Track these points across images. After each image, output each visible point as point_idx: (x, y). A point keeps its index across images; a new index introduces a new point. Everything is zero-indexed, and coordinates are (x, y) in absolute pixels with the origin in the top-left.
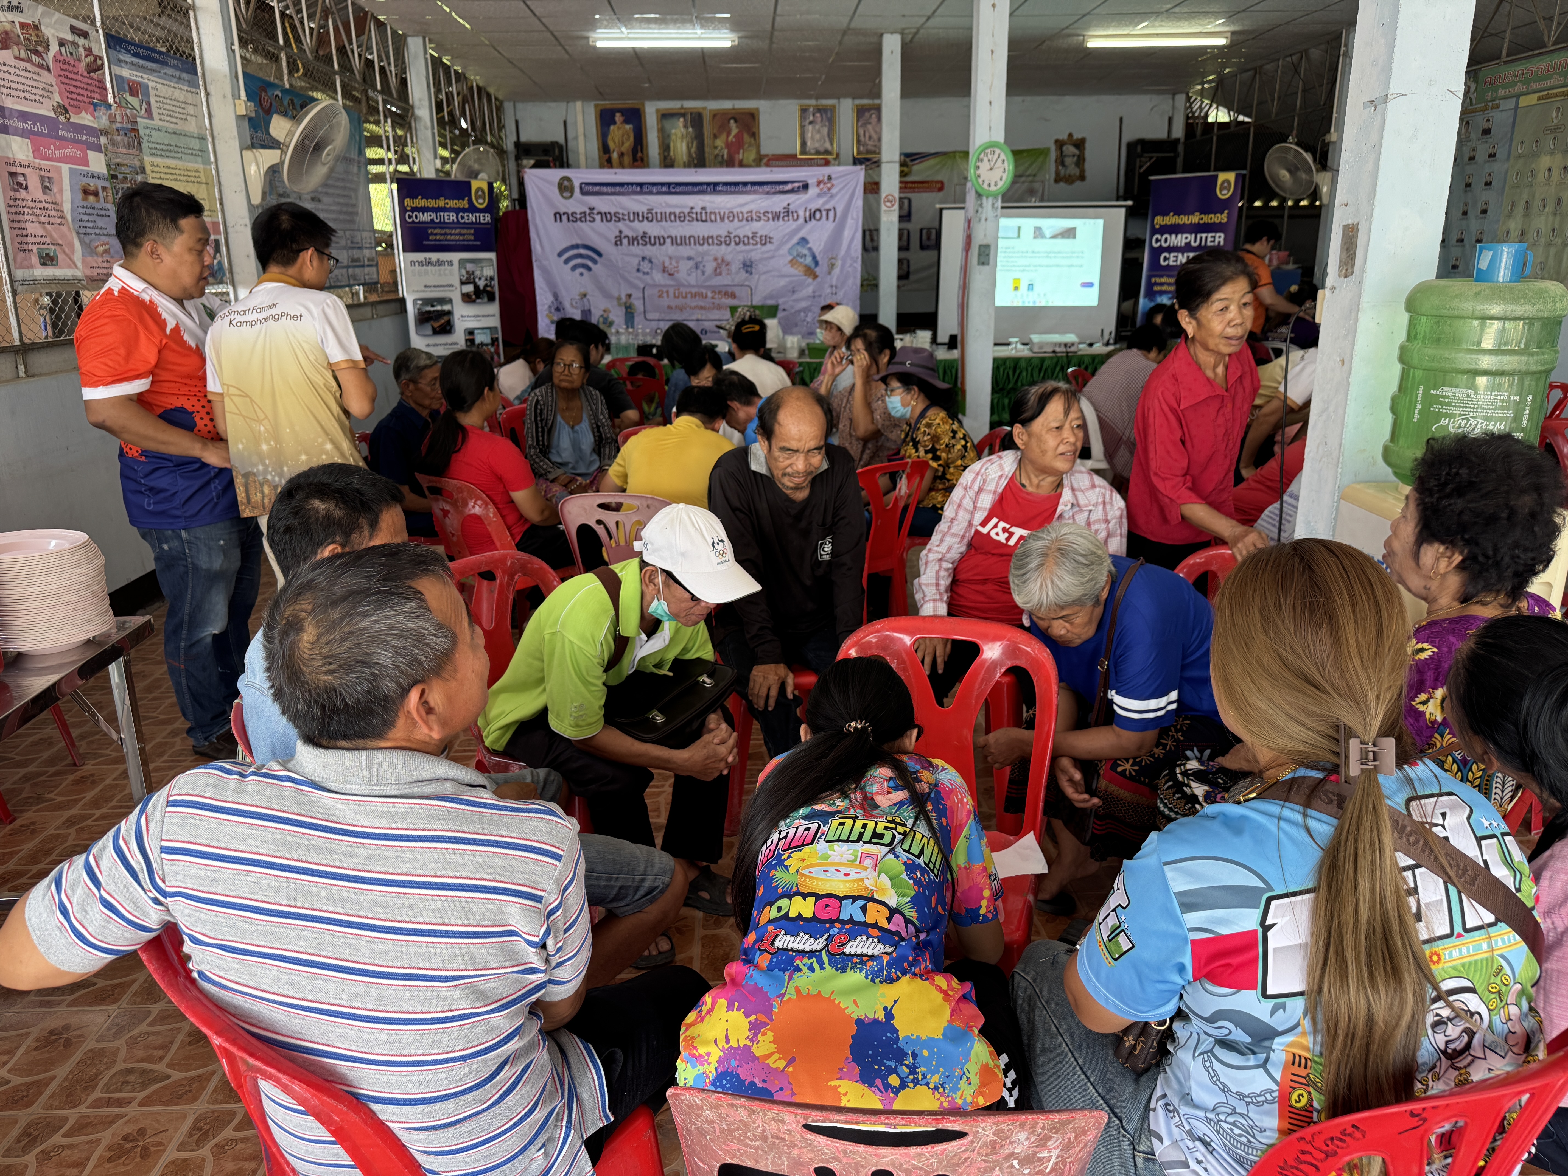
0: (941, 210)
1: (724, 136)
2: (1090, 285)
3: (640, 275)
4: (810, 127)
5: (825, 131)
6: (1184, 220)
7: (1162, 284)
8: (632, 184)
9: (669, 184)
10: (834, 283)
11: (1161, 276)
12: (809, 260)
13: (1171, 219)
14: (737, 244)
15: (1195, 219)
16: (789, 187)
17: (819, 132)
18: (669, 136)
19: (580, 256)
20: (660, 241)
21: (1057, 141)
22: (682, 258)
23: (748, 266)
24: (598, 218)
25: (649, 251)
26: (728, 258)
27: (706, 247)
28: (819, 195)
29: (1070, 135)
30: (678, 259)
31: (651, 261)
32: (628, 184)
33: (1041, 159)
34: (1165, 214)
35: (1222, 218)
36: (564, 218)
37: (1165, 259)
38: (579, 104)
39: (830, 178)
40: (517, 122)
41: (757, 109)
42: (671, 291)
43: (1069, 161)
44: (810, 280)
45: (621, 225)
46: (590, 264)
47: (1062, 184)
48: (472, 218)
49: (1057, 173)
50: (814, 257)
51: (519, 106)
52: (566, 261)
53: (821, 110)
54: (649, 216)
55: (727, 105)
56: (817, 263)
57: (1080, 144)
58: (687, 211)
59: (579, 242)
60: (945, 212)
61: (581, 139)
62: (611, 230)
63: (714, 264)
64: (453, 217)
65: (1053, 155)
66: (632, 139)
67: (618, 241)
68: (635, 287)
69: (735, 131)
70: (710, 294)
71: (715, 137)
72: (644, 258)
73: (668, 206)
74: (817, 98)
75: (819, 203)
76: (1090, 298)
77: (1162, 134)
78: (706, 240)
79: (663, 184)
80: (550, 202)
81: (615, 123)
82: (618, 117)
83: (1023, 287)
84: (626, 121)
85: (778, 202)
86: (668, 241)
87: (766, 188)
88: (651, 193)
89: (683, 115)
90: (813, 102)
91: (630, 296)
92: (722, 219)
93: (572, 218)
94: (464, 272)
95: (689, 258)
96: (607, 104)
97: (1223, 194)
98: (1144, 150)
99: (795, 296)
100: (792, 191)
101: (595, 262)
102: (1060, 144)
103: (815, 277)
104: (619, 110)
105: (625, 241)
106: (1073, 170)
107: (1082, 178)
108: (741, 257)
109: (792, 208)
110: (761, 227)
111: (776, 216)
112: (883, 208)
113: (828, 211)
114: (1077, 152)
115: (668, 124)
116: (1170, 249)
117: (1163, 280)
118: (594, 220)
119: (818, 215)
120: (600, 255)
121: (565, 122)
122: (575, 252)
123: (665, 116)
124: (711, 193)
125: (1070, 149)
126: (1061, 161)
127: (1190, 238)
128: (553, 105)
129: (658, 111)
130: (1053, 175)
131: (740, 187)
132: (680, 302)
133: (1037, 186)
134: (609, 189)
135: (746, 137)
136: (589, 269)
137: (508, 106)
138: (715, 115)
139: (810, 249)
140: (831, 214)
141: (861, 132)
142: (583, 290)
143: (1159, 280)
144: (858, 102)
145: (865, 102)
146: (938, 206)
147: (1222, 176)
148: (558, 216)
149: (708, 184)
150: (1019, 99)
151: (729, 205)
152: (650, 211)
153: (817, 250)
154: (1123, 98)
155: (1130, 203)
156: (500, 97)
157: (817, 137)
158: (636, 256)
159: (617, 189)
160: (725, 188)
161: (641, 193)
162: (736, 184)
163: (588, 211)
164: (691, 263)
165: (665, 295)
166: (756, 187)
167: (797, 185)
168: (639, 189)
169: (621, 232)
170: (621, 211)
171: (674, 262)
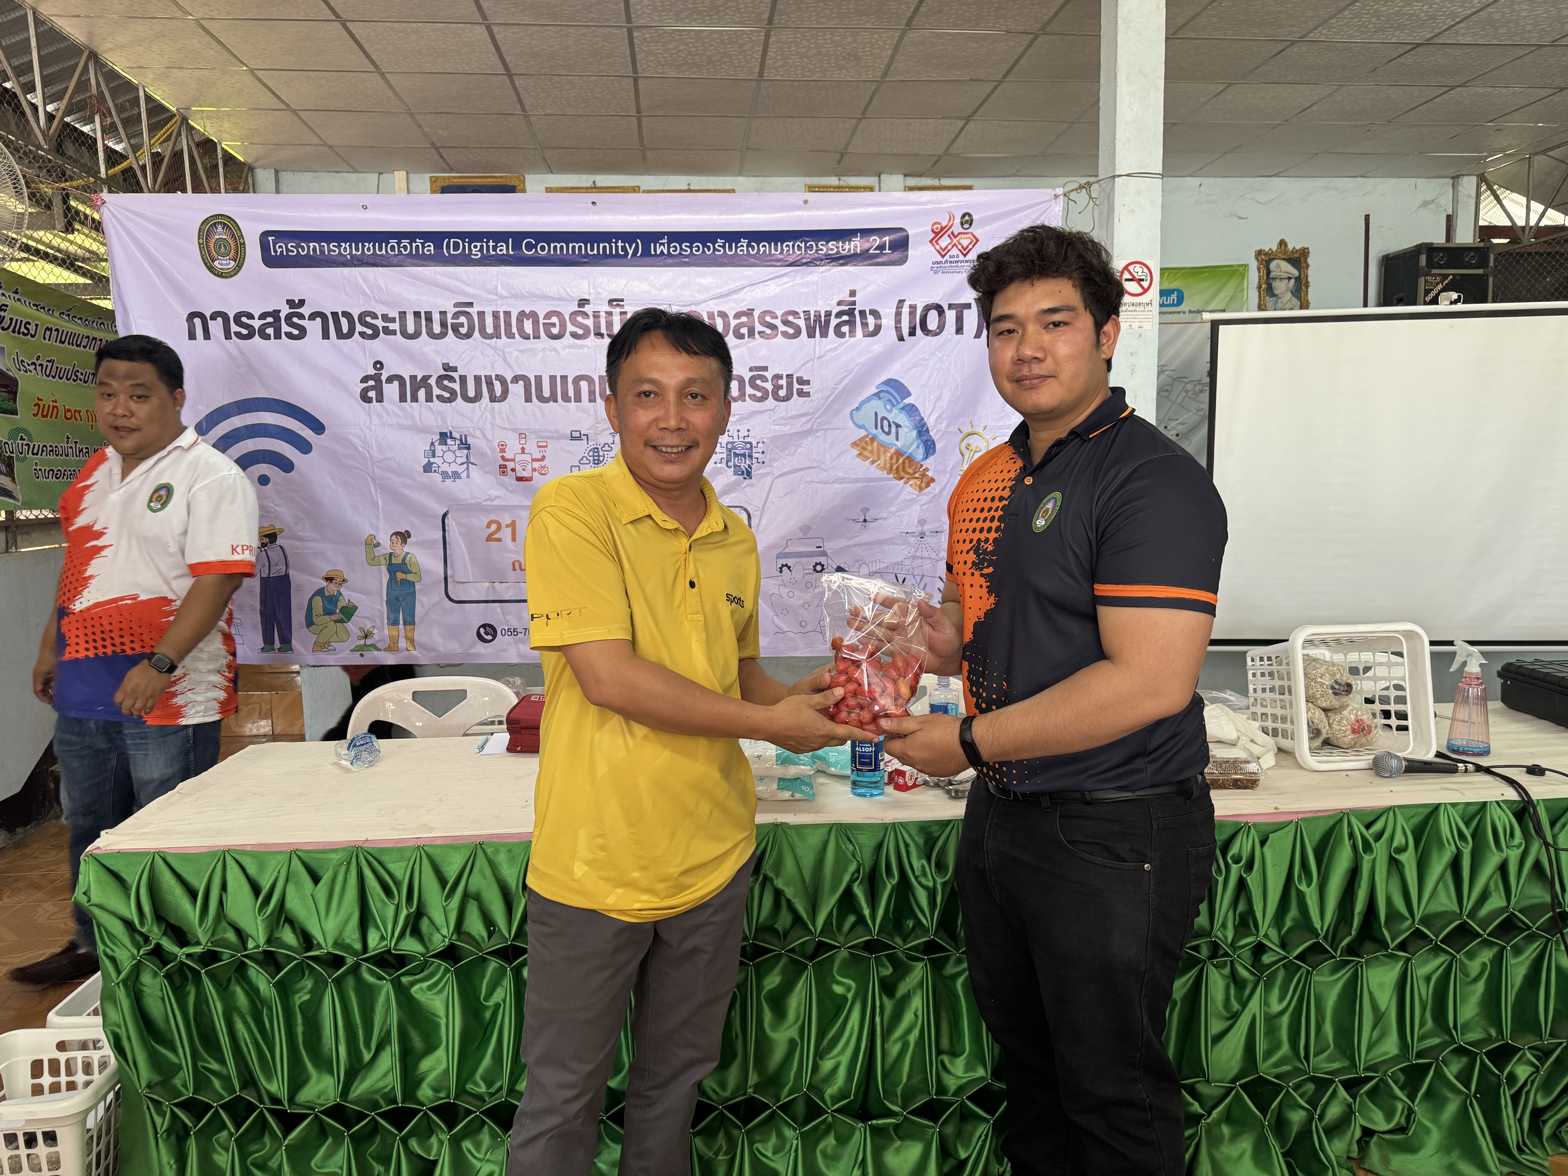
3: (434, 480)
8: (412, 236)
9: (517, 237)
16: (856, 245)
19: (264, 429)
20: (492, 389)
21: (1259, 253)
22: (554, 435)
24: (314, 327)
25: (459, 415)
28: (937, 268)
29: (1282, 243)
30: (542, 438)
32: (399, 236)
33: (1233, 283)
38: (401, 176)
43: (1281, 287)
44: (910, 494)
45: (380, 348)
46: (288, 451)
52: (221, 447)
54: (462, 323)
57: (1299, 258)
58: (567, 309)
59: (261, 391)
62: (350, 360)
65: (1254, 275)
67: (372, 391)
68: (420, 512)
72: (444, 437)
73: (515, 294)
79: (499, 237)
80: (175, 284)
85: (824, 287)
86: (517, 389)
87: (789, 248)
88: (465, 260)
93: (238, 327)
95: (575, 437)
99: (865, 537)
100: (862, 258)
101: (304, 446)
102: (1264, 258)
105: (391, 391)
106: (1289, 302)
109: (862, 302)
110: (778, 352)
111: (819, 325)
113: (961, 309)
114: (1295, 273)
118: (303, 332)
119: (934, 319)
120: (318, 427)
122: (248, 419)
124: (635, 261)
125: (1282, 267)
126: (1267, 286)
131: (720, 248)
134: (346, 249)
136: (286, 466)
139: (911, 410)
140: (972, 317)
148: (197, 322)
149: (629, 237)
152: (463, 309)
153: (932, 415)
158: (424, 430)
159: (369, 248)
160: (675, 249)
161: (439, 259)
162: (706, 238)
163: (285, 310)
164: (581, 448)
165: (506, 533)
166: (764, 248)
167: (876, 240)
168: (430, 248)
169: (379, 365)
170: (380, 310)
171: (532, 447)
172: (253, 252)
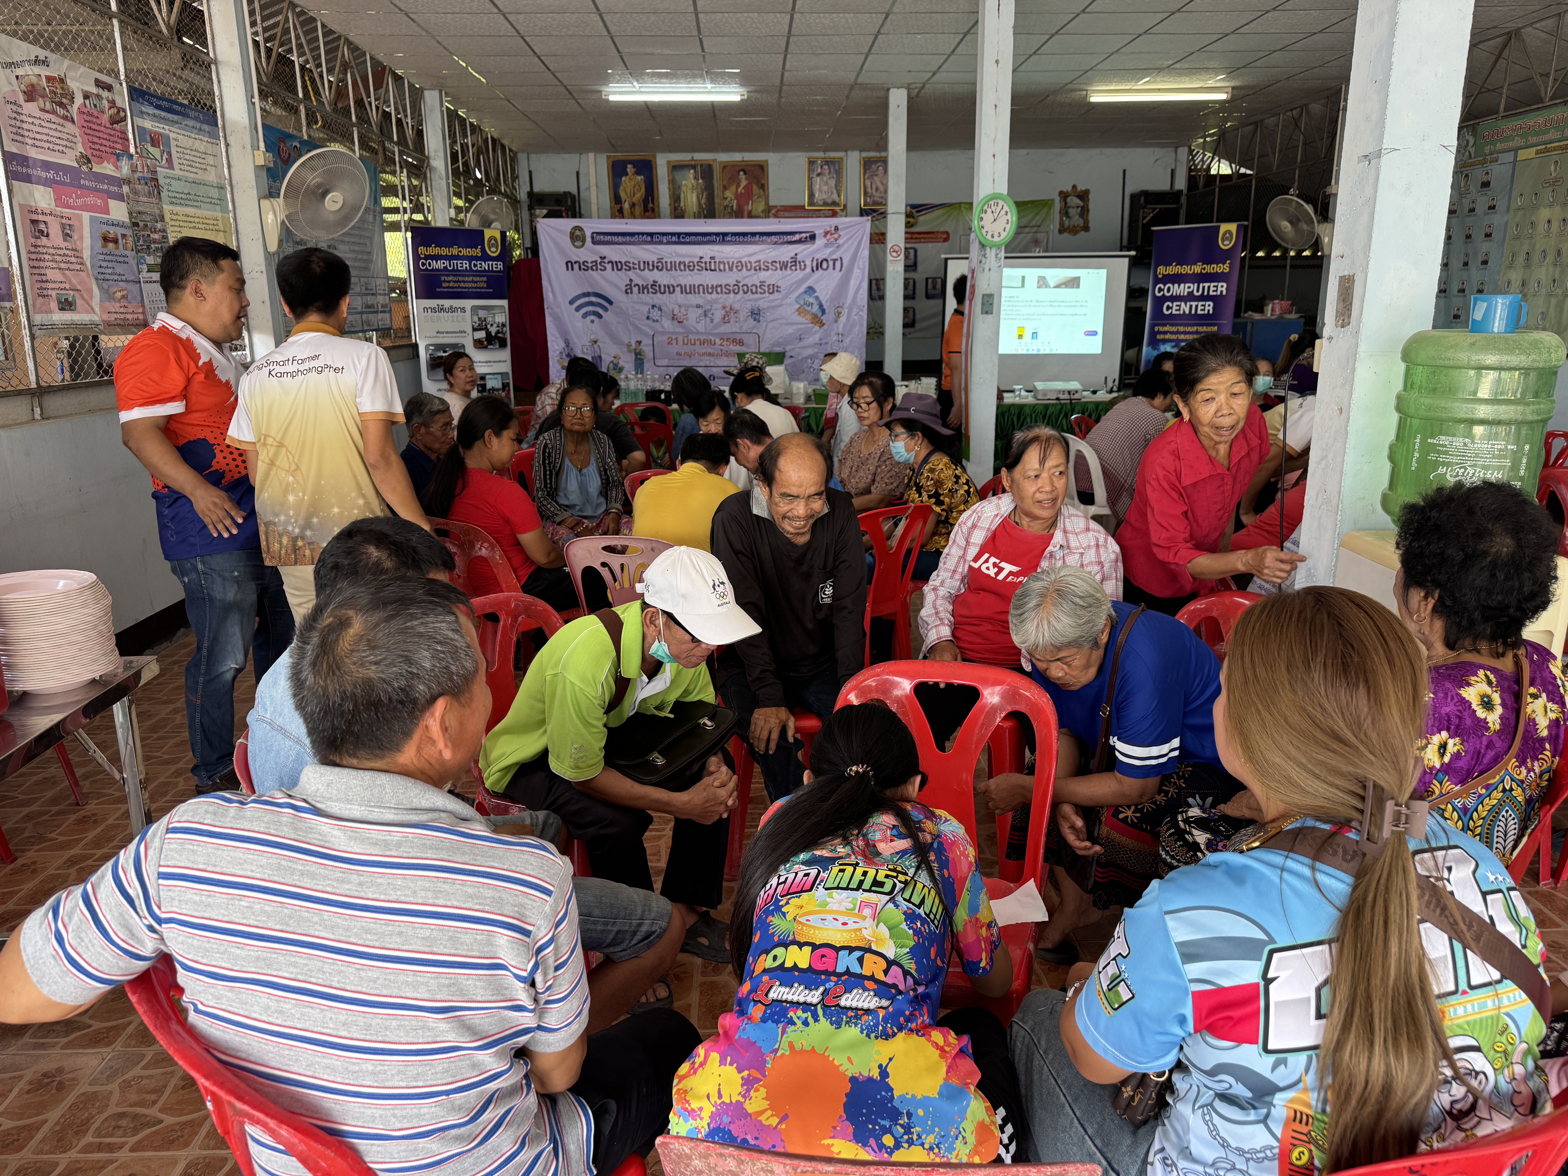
0: (946, 260)
1: (733, 188)
2: (1095, 333)
3: (650, 322)
4: (818, 179)
5: (833, 183)
6: (1186, 269)
7: (1165, 333)
8: (643, 234)
9: (679, 234)
10: (840, 331)
11: (1165, 325)
12: (815, 308)
13: (1174, 269)
14: (745, 293)
15: (1197, 268)
16: (797, 237)
17: (826, 184)
18: (679, 187)
19: (591, 303)
20: (670, 289)
21: (1061, 193)
22: (692, 306)
23: (756, 314)
24: (609, 266)
25: (658, 299)
26: (736, 306)
27: (714, 295)
28: (826, 246)
29: (1074, 187)
30: (687, 307)
31: (660, 309)
32: (638, 234)
33: (1045, 210)
34: (1167, 264)
35: (1224, 268)
36: (576, 266)
37: (1168, 308)
38: (591, 155)
39: (836, 229)
40: (530, 173)
41: (767, 161)
42: (680, 338)
43: (1072, 212)
44: (817, 328)
45: (631, 274)
46: (600, 311)
47: (1066, 235)
48: (485, 266)
49: (1062, 224)
50: (821, 306)
51: (533, 157)
52: (578, 309)
53: (828, 162)
54: (659, 266)
55: (737, 157)
56: (823, 312)
57: (1084, 196)
58: (696, 260)
59: (590, 290)
60: (949, 262)
61: (593, 189)
62: (621, 279)
63: (723, 312)
64: (466, 265)
65: (1057, 206)
66: (643, 189)
67: (628, 290)
68: (645, 334)
69: (744, 183)
70: (718, 342)
71: (725, 188)
72: (653, 306)
73: (678, 255)
74: (825, 151)
75: (825, 253)
76: (1094, 346)
77: (1165, 186)
78: (715, 289)
79: (673, 234)
80: (562, 251)
81: (627, 174)
82: (630, 169)
83: (1027, 335)
84: (638, 173)
85: (786, 252)
86: (678, 289)
87: (774, 238)
88: (661, 243)
89: (694, 167)
90: (821, 154)
91: (639, 342)
92: (731, 269)
93: (583, 266)
94: (476, 319)
95: (698, 306)
96: (619, 155)
97: (1226, 245)
98: (1147, 202)
99: (802, 344)
100: (800, 241)
101: (606, 309)
102: (1064, 195)
103: (822, 324)
104: (630, 162)
105: (635, 290)
106: (1077, 221)
107: (1086, 228)
108: (749, 305)
109: (799, 258)
110: (769, 277)
111: (784, 266)
112: (889, 258)
113: (835, 260)
114: (1082, 204)
115: (678, 175)
116: (1173, 299)
117: (1166, 329)
118: (605, 268)
119: (825, 265)
120: (611, 303)
121: (578, 173)
122: (587, 299)
123: (675, 168)
124: (720, 243)
125: (1074, 201)
126: (1065, 212)
127: (1193, 287)
128: (566, 156)
129: (668, 162)
130: (1058, 226)
131: (749, 238)
132: (689, 349)
133: (1041, 236)
134: (620, 239)
135: (755, 188)
136: (600, 316)
137: (522, 157)
138: (725, 167)
139: (817, 298)
140: (838, 264)
141: (868, 183)
142: (593, 337)
143: (1161, 329)
144: (865, 154)
145: (872, 154)
146: (943, 256)
147: (1224, 227)
148: (569, 265)
149: (717, 234)
150: (1023, 152)
151: (737, 255)
152: (660, 260)
153: (824, 299)
154: (1125, 151)
155: (1133, 253)
156: (514, 149)
157: (825, 188)
158: (646, 304)
159: (628, 238)
160: (734, 238)
161: (652, 242)
162: (744, 234)
163: (599, 260)
164: (700, 311)
165: (674, 342)
166: (764, 238)
167: (804, 235)
168: (649, 239)
169: (631, 280)
170: (631, 260)
171: (683, 310)
172: (589, 239)
